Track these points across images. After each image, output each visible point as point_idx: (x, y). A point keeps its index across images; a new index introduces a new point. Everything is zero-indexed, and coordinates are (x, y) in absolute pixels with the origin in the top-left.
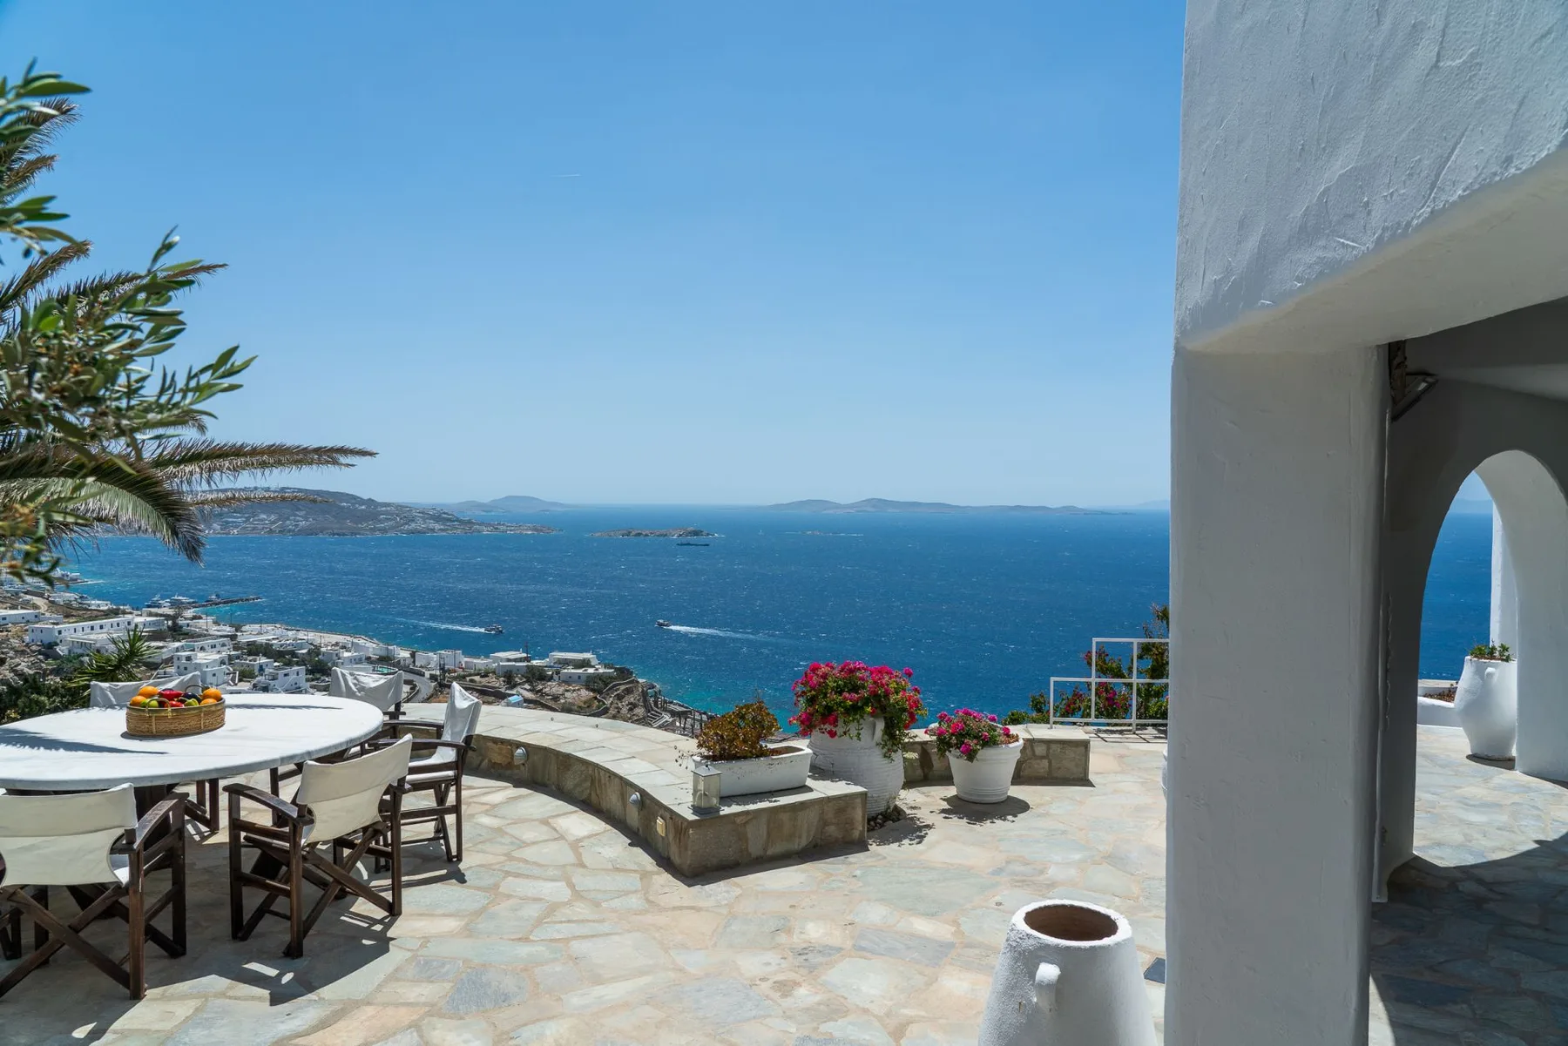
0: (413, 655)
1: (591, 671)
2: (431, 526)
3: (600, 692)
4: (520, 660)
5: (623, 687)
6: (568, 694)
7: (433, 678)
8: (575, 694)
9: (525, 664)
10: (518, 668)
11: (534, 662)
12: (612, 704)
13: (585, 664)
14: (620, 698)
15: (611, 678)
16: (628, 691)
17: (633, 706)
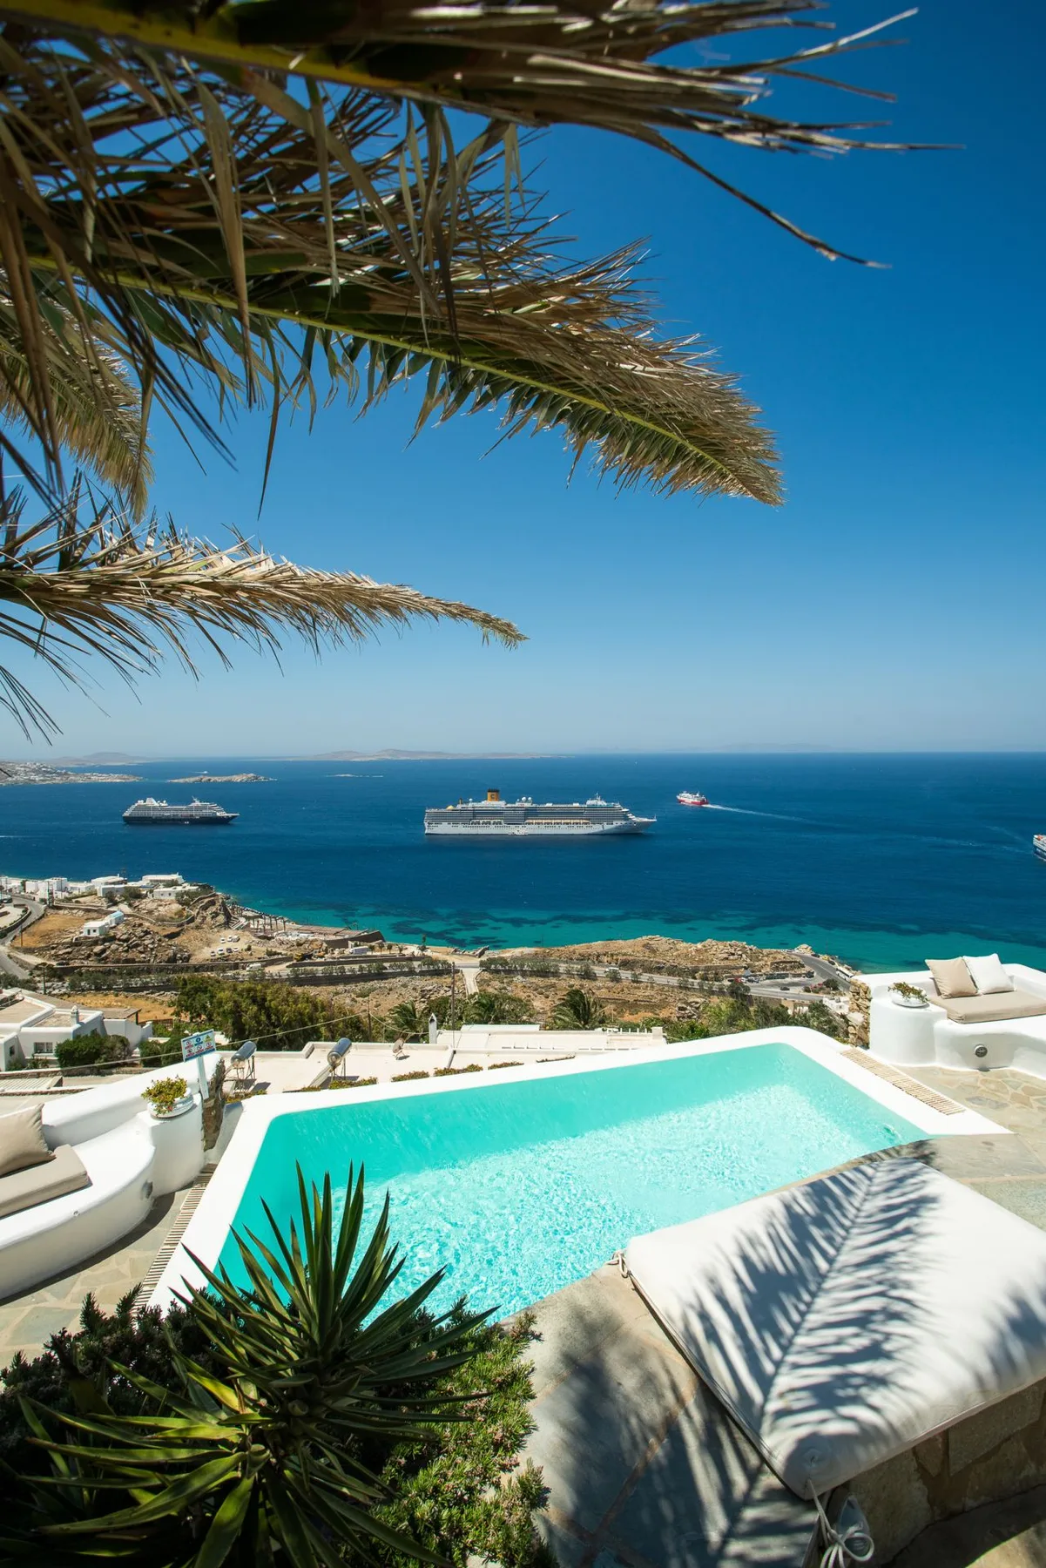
0: (23, 884)
1: (179, 889)
2: (32, 777)
3: (188, 905)
4: (119, 883)
5: (206, 900)
6: (160, 908)
7: (43, 901)
8: (167, 908)
9: (123, 886)
10: (118, 890)
11: (130, 884)
12: (198, 913)
13: (173, 883)
14: (205, 908)
15: (195, 894)
16: (213, 903)
17: (215, 915)
